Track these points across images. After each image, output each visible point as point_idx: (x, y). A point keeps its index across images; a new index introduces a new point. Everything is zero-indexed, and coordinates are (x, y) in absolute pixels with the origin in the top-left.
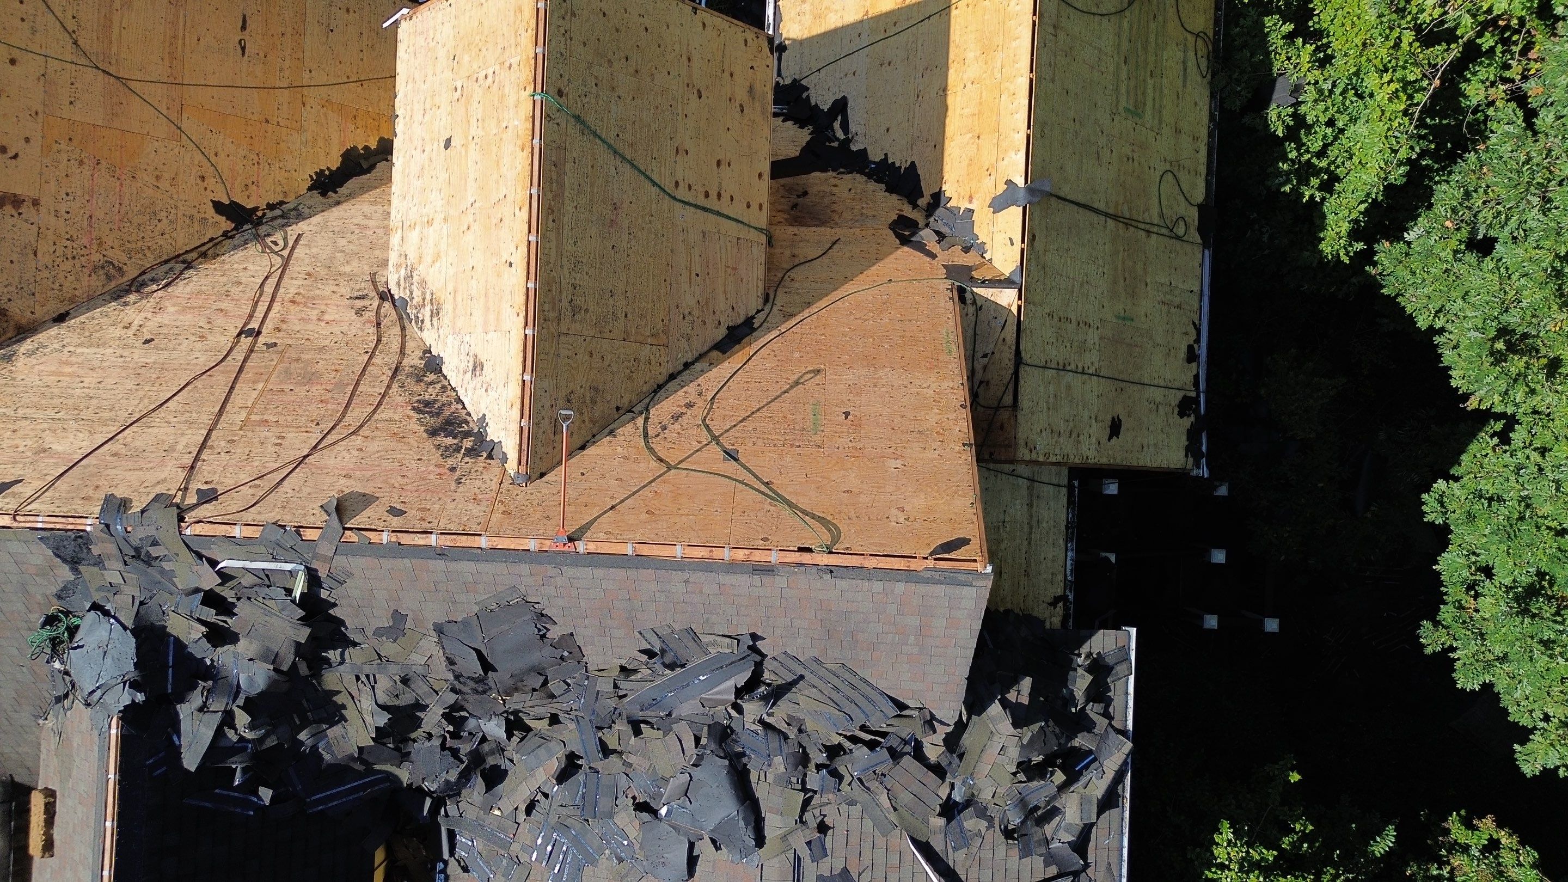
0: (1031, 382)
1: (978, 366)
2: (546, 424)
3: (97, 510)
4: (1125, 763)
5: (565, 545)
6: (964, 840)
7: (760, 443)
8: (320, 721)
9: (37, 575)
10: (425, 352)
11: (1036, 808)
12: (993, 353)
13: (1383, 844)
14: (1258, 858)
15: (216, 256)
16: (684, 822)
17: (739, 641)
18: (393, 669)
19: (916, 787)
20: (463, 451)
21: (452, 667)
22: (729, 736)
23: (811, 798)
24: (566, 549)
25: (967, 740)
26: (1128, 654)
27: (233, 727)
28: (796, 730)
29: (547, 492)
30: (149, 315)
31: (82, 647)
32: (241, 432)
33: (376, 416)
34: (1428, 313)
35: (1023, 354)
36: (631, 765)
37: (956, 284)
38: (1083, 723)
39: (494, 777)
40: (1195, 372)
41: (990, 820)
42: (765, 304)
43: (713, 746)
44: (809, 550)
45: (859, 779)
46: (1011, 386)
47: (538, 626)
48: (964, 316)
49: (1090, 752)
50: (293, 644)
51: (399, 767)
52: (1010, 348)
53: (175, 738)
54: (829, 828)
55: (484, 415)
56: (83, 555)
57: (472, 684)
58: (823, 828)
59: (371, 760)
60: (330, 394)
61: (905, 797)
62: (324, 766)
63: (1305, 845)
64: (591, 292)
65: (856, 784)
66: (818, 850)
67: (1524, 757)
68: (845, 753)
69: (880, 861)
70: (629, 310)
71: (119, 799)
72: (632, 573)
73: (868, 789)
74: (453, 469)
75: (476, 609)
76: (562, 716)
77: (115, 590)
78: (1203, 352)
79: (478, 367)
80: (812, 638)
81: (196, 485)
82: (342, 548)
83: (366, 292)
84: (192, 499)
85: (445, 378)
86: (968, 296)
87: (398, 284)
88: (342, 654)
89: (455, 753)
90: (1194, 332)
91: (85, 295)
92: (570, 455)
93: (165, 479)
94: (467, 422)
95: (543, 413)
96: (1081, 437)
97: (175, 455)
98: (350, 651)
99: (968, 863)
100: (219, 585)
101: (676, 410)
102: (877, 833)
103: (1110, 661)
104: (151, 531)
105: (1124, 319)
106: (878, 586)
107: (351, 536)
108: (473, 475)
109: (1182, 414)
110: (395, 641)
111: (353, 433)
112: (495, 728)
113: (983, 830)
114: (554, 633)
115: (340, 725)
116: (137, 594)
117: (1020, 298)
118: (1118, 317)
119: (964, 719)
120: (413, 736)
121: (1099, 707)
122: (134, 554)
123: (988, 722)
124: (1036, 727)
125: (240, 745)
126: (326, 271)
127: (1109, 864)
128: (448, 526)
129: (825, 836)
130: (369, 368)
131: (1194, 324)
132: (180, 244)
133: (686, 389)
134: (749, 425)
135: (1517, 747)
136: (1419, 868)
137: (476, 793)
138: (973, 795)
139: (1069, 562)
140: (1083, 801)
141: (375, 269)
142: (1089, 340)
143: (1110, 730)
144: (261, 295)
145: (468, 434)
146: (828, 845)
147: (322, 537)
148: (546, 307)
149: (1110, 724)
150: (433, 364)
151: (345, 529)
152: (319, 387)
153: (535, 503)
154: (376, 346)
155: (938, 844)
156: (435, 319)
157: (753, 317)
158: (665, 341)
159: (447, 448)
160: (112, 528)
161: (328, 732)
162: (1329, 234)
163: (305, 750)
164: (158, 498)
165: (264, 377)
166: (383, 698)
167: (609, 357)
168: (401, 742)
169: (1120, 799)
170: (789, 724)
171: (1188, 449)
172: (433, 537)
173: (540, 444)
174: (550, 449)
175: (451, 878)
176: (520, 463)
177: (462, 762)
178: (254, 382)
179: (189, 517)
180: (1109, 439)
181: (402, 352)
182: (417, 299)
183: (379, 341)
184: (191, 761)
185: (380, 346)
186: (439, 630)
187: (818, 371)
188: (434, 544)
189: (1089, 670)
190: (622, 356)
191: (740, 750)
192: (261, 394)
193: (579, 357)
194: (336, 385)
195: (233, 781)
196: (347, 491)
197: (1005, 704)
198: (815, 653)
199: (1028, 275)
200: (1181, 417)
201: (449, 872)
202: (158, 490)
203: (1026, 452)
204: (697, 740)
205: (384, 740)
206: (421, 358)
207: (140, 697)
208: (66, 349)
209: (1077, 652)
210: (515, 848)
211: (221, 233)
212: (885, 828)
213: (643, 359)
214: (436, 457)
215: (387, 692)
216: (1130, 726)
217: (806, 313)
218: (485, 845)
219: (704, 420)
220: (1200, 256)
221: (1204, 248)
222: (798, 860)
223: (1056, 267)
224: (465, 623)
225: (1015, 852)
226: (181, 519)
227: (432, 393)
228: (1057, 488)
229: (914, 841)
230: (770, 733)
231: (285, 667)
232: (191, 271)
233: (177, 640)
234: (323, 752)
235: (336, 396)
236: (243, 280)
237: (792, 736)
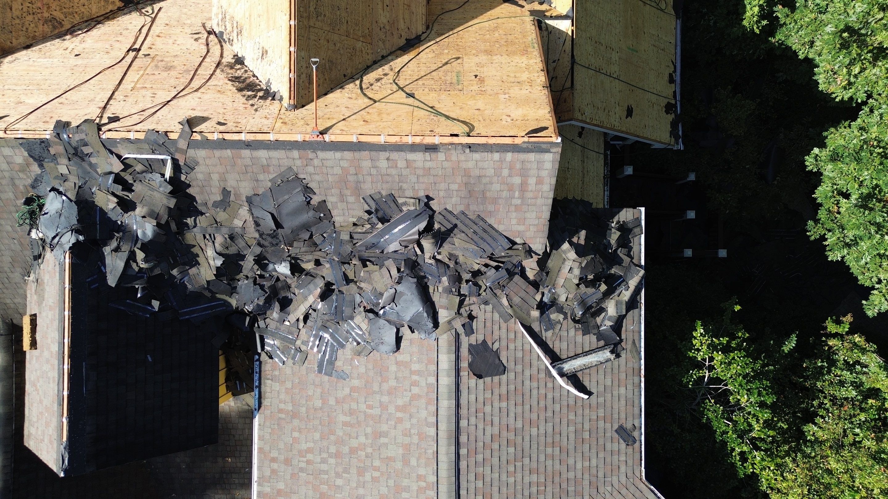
0: (580, 75)
1: (551, 68)
2: (303, 76)
3: (52, 127)
4: (641, 281)
5: (318, 136)
6: (551, 325)
7: (427, 90)
8: (185, 264)
9: (20, 171)
10: (234, 56)
11: (591, 307)
12: (559, 60)
13: (790, 345)
14: (718, 342)
15: (114, 18)
16: (393, 318)
17: (419, 200)
18: (224, 230)
19: (523, 294)
20: (258, 97)
21: (258, 228)
22: (416, 267)
23: (464, 300)
24: (319, 139)
25: (550, 263)
26: (640, 222)
27: (135, 261)
28: (453, 262)
29: (306, 113)
30: (78, 44)
31: (47, 213)
32: (132, 92)
33: (208, 84)
34: (804, 48)
35: (576, 58)
36: (361, 289)
37: (536, 18)
38: (615, 260)
39: (285, 304)
40: (674, 90)
41: (565, 314)
42: (427, 30)
43: (408, 272)
44: (457, 135)
45: (490, 287)
46: (570, 77)
47: (306, 196)
48: (542, 37)
49: (621, 277)
50: (167, 209)
51: (230, 297)
52: (568, 55)
53: (102, 268)
54: (475, 318)
55: (269, 79)
56: (44, 155)
57: (269, 239)
58: (471, 317)
59: (214, 290)
60: (181, 75)
61: (516, 300)
62: (188, 292)
63: (745, 344)
64: (327, 5)
65: (488, 290)
66: (469, 330)
67: (868, 307)
68: (482, 274)
69: (504, 336)
70: (349, 19)
71: (72, 299)
72: (357, 154)
73: (496, 294)
74: (252, 105)
75: (269, 184)
76: (322, 260)
77: (64, 179)
78: (678, 78)
79: (264, 53)
80: (461, 197)
81: (106, 116)
82: (192, 144)
83: (200, 31)
84: (105, 120)
85: (246, 66)
86: (543, 25)
87: (218, 25)
88: (195, 221)
89: (262, 287)
90: (673, 67)
91: (41, 36)
92: (318, 97)
93: (90, 113)
94: (260, 85)
95: (302, 70)
96: (610, 113)
97: (94, 102)
98: (200, 218)
99: (554, 338)
100: (122, 171)
101: (378, 77)
102: (501, 321)
103: (630, 226)
104: (83, 136)
105: (632, 50)
106: (496, 156)
107: (197, 137)
108: (264, 107)
109: (667, 112)
110: (225, 210)
111: (196, 91)
112: (283, 269)
113: (561, 320)
114: (315, 200)
115: (196, 267)
116: (77, 182)
117: (573, 25)
118: (629, 48)
119: (548, 250)
120: (238, 277)
121: (625, 251)
122: (74, 152)
123: (562, 253)
124: (589, 258)
125: (140, 275)
126: (177, 23)
127: (634, 340)
128: (251, 129)
129: (473, 322)
130: (203, 64)
131: (672, 62)
132: (93, 12)
133: (383, 67)
134: (420, 82)
135: (864, 302)
136: (810, 362)
137: (275, 313)
138: (555, 298)
139: (606, 198)
140: (618, 304)
141: (204, 22)
142: (613, 58)
143: (631, 264)
144: (140, 34)
145: (261, 90)
146: (474, 327)
147: (180, 137)
148: (302, 9)
149: (631, 261)
150: (239, 61)
151: (193, 132)
152: (175, 72)
153: (300, 118)
154: (207, 54)
155: (536, 327)
156: (239, 36)
157: (420, 36)
158: (370, 41)
159: (249, 96)
160: (61, 135)
161: (190, 271)
162: (748, 14)
163: (177, 281)
164: (86, 121)
165: (143, 69)
166: (219, 248)
167: (338, 45)
168: (231, 280)
169: (639, 304)
170: (450, 259)
171: (671, 133)
172: (243, 134)
173: (301, 88)
174: (307, 92)
175: (263, 363)
176: (290, 99)
177: (266, 293)
178: (137, 71)
179: (104, 129)
180: (626, 118)
181: (222, 56)
182: (229, 28)
183: (208, 52)
184: (112, 281)
185: (209, 54)
186: (249, 200)
187: (458, 58)
188: (244, 139)
189: (618, 229)
190: (346, 45)
191: (423, 274)
192: (142, 75)
193: (322, 41)
194: (185, 71)
195: (137, 295)
196: (193, 116)
197: (571, 243)
198: (461, 208)
199: (577, 13)
200: (667, 114)
201: (261, 359)
202: (86, 118)
203: (579, 114)
204: (399, 270)
205: (221, 279)
206: (233, 59)
207: (81, 238)
208: (31, 60)
209: (611, 221)
210: (298, 343)
211: (116, 8)
212: (506, 318)
213: (358, 49)
214: (243, 100)
215: (222, 245)
216: (643, 263)
217: (451, 33)
218: (281, 343)
219: (394, 81)
220: (675, 23)
221: (677, 18)
222: (457, 335)
223: (593, 11)
224: (264, 194)
225: (580, 332)
226: (99, 129)
227: (239, 73)
228: (598, 154)
229: (523, 325)
230: (439, 264)
231: (163, 222)
232: (100, 25)
233: (101, 209)
234: (187, 284)
235: (185, 75)
236: (130, 28)
237: (452, 266)
